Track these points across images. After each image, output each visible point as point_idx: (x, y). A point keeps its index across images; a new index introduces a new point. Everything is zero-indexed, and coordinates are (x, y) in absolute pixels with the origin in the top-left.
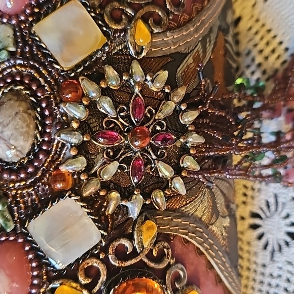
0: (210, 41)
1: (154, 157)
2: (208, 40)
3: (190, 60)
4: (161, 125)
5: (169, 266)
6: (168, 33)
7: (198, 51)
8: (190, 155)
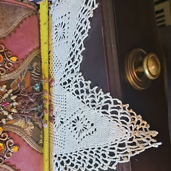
0: (24, 74)
1: (3, 109)
2: (23, 74)
3: (15, 81)
4: (5, 100)
5: (8, 140)
6: (6, 75)
7: (19, 78)
8: (14, 108)
